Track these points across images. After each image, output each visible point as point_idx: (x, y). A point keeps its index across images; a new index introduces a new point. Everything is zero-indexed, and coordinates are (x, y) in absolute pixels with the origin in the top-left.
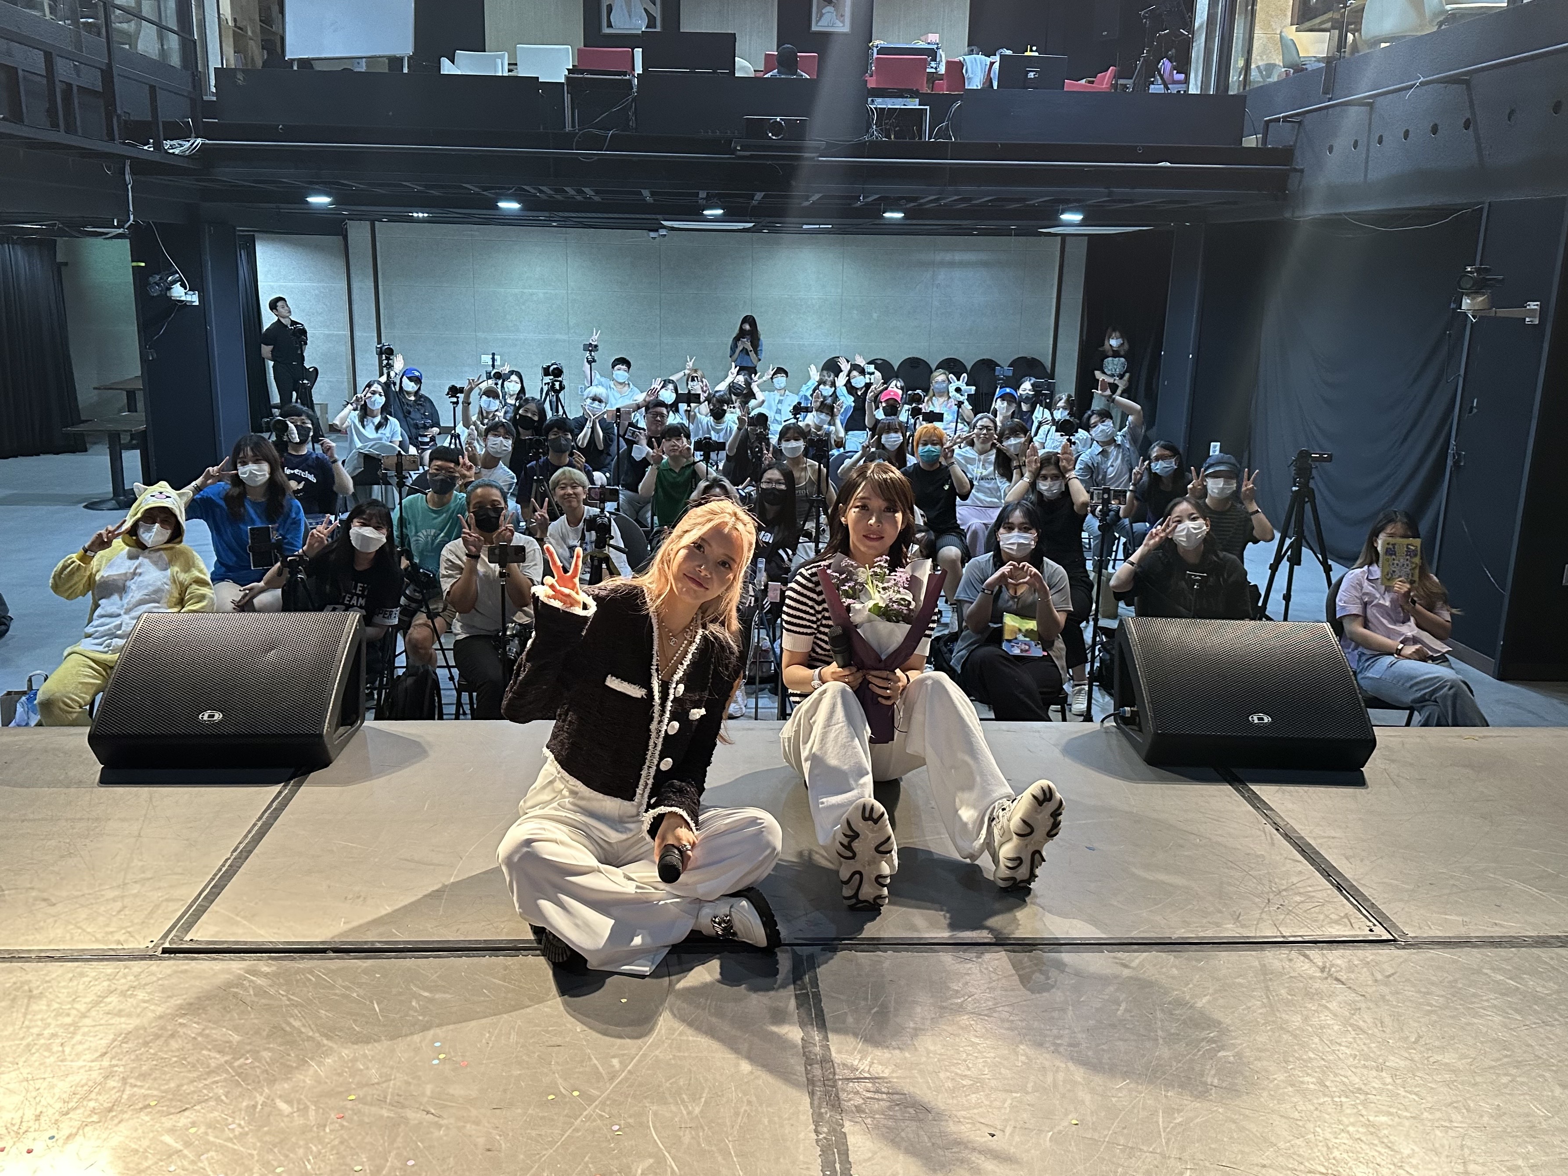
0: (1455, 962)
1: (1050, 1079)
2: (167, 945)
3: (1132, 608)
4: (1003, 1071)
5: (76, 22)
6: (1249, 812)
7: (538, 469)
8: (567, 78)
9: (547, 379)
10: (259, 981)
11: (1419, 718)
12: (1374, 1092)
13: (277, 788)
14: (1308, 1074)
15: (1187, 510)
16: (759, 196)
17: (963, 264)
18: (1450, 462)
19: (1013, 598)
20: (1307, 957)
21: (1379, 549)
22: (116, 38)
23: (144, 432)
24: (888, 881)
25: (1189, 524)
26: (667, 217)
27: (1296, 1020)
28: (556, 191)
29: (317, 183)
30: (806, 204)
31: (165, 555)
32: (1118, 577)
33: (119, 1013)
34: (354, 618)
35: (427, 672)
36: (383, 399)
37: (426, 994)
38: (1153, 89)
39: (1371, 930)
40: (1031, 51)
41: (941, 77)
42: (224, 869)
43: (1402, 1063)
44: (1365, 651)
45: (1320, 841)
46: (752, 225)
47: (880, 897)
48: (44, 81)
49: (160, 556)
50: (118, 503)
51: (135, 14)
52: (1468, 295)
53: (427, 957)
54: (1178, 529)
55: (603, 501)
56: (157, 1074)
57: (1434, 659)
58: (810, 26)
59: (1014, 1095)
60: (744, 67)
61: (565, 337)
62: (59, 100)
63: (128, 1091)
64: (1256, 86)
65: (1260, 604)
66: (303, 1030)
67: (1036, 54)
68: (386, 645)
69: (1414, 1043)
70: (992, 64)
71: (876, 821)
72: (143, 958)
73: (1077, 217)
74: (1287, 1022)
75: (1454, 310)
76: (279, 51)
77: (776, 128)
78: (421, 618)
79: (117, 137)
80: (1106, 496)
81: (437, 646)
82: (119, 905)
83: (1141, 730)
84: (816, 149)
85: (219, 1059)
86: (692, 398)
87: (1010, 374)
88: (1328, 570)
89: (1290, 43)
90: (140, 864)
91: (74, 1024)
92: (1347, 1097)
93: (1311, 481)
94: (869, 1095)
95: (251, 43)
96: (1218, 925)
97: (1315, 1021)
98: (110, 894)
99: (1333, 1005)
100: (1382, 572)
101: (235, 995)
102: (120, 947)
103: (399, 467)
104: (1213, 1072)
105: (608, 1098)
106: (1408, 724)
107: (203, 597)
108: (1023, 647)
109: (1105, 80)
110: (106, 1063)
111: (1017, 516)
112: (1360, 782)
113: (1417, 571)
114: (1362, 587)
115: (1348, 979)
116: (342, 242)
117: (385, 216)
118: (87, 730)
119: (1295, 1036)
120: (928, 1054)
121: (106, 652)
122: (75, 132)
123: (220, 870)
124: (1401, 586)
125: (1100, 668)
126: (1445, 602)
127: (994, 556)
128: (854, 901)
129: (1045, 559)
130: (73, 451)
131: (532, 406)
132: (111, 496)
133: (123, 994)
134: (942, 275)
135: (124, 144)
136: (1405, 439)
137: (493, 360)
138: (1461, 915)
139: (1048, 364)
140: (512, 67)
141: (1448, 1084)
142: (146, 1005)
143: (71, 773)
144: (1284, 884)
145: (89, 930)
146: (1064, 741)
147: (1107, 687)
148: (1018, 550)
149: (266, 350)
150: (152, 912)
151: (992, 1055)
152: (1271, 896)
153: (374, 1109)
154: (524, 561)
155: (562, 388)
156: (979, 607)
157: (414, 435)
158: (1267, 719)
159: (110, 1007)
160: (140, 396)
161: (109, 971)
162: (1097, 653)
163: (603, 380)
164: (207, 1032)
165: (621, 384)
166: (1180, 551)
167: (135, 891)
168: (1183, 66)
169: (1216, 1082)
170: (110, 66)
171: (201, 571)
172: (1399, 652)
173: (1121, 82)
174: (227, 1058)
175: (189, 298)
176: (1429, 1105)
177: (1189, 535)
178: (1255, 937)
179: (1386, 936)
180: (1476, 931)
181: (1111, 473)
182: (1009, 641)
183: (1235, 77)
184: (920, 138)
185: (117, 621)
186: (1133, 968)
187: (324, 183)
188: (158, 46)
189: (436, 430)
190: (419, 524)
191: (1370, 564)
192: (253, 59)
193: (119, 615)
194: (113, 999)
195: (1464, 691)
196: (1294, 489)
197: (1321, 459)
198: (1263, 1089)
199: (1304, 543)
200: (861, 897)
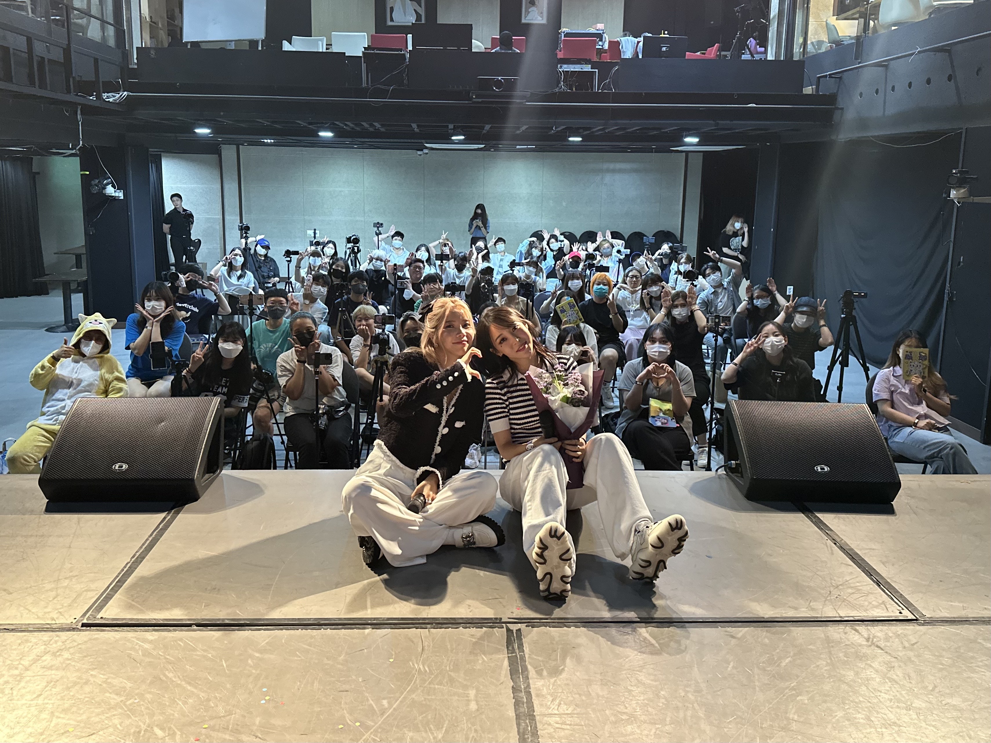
0: (957, 634)
1: (681, 714)
2: (85, 621)
3: (736, 396)
4: (650, 709)
5: (48, 18)
6: (816, 532)
7: (342, 305)
8: (363, 53)
9: (350, 245)
10: (146, 646)
11: (931, 469)
12: (905, 725)
13: (163, 515)
14: (859, 713)
15: (772, 329)
16: (487, 127)
17: (620, 171)
18: (946, 298)
19: (656, 388)
20: (856, 631)
21: (901, 355)
22: (72, 28)
23: (86, 281)
24: (570, 580)
25: (772, 339)
26: (428, 141)
27: (850, 675)
28: (356, 124)
29: (202, 120)
30: (518, 132)
31: (97, 361)
32: (726, 374)
33: (50, 668)
34: (216, 401)
35: (266, 438)
36: (243, 259)
37: (257, 655)
38: (744, 57)
39: (900, 613)
40: (664, 34)
41: (605, 51)
42: (125, 570)
43: (924, 705)
44: (893, 424)
45: (864, 552)
46: (483, 146)
47: (565, 591)
48: (26, 55)
49: (95, 361)
50: (68, 328)
51: (87, 13)
52: (953, 188)
53: (259, 630)
54: (766, 342)
55: (384, 324)
56: (74, 709)
57: (939, 429)
58: (520, 20)
59: (657, 726)
60: (478, 46)
61: (362, 219)
62: (35, 67)
63: (55, 721)
64: (811, 55)
65: (822, 393)
66: (174, 679)
67: (668, 36)
68: (240, 420)
69: (931, 691)
70: (638, 42)
71: (559, 538)
72: (69, 630)
73: (695, 140)
74: (844, 676)
75: (946, 198)
76: (179, 36)
77: (498, 84)
78: (263, 402)
79: (72, 91)
80: (717, 320)
81: (273, 421)
82: (53, 593)
83: (742, 477)
84: (523, 97)
85: (115, 699)
86: (444, 257)
87: (653, 241)
88: (866, 370)
89: (833, 27)
90: (70, 566)
91: (20, 675)
92: (886, 728)
93: (854, 311)
94: (557, 726)
95: (161, 32)
96: (796, 609)
97: (863, 675)
98: (48, 586)
99: (876, 665)
100: (903, 371)
101: (129, 656)
102: (54, 622)
103: (250, 302)
104: (793, 711)
105: (380, 727)
106: (924, 473)
107: (120, 390)
108: (663, 421)
109: (712, 52)
110: (40, 701)
111: (658, 333)
112: (891, 511)
113: (927, 370)
114: (889, 381)
115: (886, 646)
116: (218, 159)
117: (246, 142)
118: (38, 476)
119: (850, 686)
120: (598, 697)
121: (55, 425)
122: (46, 89)
123: (123, 570)
124: (916, 380)
125: (716, 436)
126: (946, 391)
127: (643, 360)
128: (547, 593)
129: (676, 361)
130: (39, 294)
131: (341, 263)
132: (64, 323)
133: (54, 654)
134: (608, 178)
135: (77, 95)
136: (915, 285)
137: (315, 233)
138: (962, 602)
139: (678, 235)
140: (328, 47)
141: (955, 719)
142: (69, 662)
143: (27, 505)
144: (841, 581)
145: (33, 611)
146: (691, 484)
147: (719, 449)
148: (659, 356)
149: (166, 227)
150: (75, 600)
151: (642, 698)
152: (832, 589)
153: (220, 735)
154: (331, 363)
155: (359, 251)
156: (634, 394)
157: (261, 283)
158: (826, 469)
159: (45, 663)
160: (84, 258)
161: (45, 639)
162: (714, 425)
163: (387, 246)
164: (109, 681)
165: (397, 249)
166: (767, 356)
167: (66, 584)
168: (763, 42)
169: (796, 717)
170: (69, 45)
171: (120, 372)
172: (915, 425)
173: (723, 53)
174: (123, 698)
175: (117, 194)
176: (943, 734)
177: (772, 346)
178: (821, 617)
179: (911, 617)
180: (971, 613)
181: (720, 306)
182: (653, 417)
183: (797, 50)
184: (592, 90)
185: (63, 404)
186: (739, 639)
187: (206, 120)
188: (100, 34)
189: (277, 279)
190: (261, 340)
191: (894, 366)
192: (162, 42)
193: (64, 400)
194: (48, 657)
195: (960, 451)
196: (842, 316)
197: (859, 296)
198: (828, 723)
199: (850, 352)
200: (552, 591)
